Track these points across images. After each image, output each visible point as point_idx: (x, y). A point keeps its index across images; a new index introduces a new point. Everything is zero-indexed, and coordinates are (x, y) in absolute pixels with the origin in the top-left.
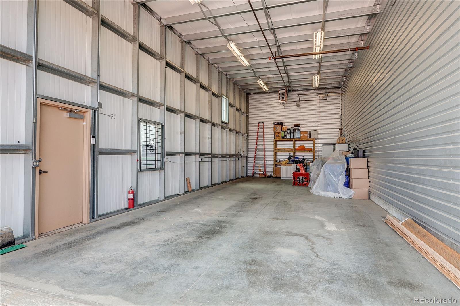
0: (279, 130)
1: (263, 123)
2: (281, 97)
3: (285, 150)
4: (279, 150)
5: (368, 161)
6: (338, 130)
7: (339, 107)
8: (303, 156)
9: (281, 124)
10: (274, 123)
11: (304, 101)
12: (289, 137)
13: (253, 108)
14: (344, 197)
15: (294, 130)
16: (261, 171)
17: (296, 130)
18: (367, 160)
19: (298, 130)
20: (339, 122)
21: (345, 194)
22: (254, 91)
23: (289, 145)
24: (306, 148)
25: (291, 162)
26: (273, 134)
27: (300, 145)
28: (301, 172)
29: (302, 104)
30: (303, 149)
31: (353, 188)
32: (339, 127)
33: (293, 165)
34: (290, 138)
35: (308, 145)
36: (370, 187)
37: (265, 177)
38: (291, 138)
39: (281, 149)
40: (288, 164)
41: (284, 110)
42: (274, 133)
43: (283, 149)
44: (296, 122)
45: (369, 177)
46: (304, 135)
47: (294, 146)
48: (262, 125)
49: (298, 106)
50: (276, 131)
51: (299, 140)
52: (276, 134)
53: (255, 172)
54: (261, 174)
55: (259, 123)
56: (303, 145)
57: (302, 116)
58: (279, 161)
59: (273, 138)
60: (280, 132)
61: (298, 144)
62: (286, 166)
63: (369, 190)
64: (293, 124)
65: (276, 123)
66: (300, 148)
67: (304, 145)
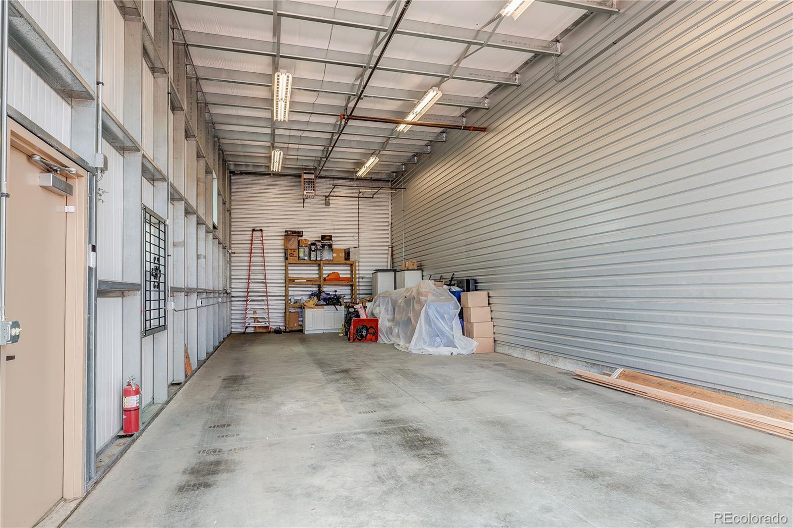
0: (295, 246)
1: (261, 230)
2: (306, 185)
3: (307, 281)
4: (295, 281)
5: (490, 295)
6: (387, 248)
7: (387, 212)
8: (336, 291)
9: (299, 234)
10: (286, 231)
11: (337, 196)
12: (314, 259)
13: (242, 200)
14: (465, 352)
15: (323, 246)
16: (259, 322)
17: (325, 245)
18: (488, 293)
19: (329, 245)
20: (388, 236)
21: (465, 346)
22: (244, 169)
23: (311, 272)
24: (341, 276)
25: (322, 302)
26: (283, 251)
27: (331, 272)
28: (362, 318)
29: (332, 201)
30: (335, 279)
31: (474, 337)
32: (388, 244)
33: (325, 307)
34: (316, 260)
35: (344, 272)
36: (494, 333)
37: (269, 332)
38: (318, 259)
39: (299, 279)
40: (316, 305)
41: (303, 209)
42: (285, 249)
43: (303, 279)
44: (326, 232)
45: (492, 318)
46: (338, 255)
47: (320, 274)
48: (260, 233)
49: (327, 204)
50: (288, 245)
51: (330, 263)
52: (289, 252)
53: (249, 324)
54: (260, 327)
55: (254, 230)
56: (336, 272)
57: (331, 223)
58: (293, 300)
59: (283, 259)
60: (297, 248)
61: (327, 271)
62: (313, 310)
63: (494, 338)
64: (320, 235)
65: (290, 231)
66: (331, 277)
67: (339, 272)
